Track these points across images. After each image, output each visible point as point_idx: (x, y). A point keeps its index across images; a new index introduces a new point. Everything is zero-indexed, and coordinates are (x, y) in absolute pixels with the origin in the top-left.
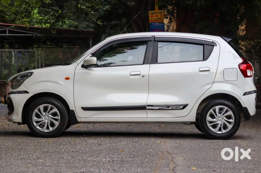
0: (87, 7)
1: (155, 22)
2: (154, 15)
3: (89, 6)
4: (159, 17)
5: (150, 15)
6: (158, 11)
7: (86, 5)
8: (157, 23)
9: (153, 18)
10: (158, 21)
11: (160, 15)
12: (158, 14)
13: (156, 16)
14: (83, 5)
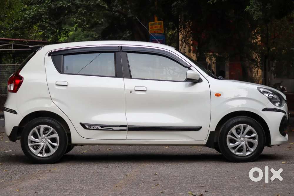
0: (82, 21)
1: (154, 33)
2: (154, 26)
3: (84, 20)
4: (159, 28)
5: (150, 26)
6: (158, 22)
7: (81, 18)
8: (157, 34)
9: (153, 29)
10: (158, 32)
11: (159, 26)
12: (158, 25)
13: (155, 27)
14: (79, 19)
